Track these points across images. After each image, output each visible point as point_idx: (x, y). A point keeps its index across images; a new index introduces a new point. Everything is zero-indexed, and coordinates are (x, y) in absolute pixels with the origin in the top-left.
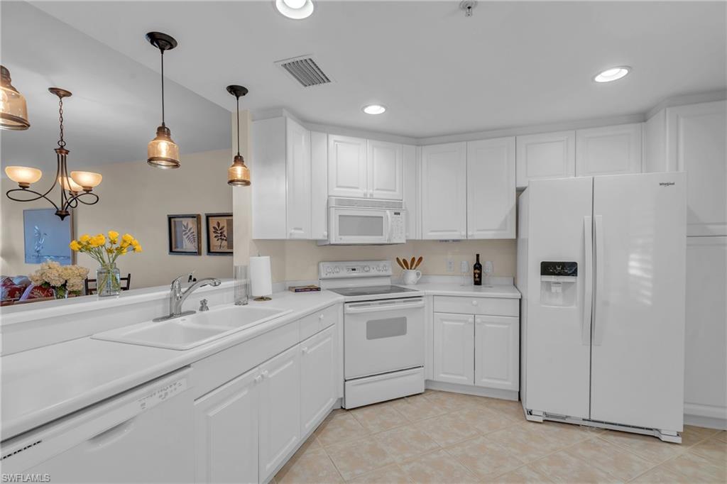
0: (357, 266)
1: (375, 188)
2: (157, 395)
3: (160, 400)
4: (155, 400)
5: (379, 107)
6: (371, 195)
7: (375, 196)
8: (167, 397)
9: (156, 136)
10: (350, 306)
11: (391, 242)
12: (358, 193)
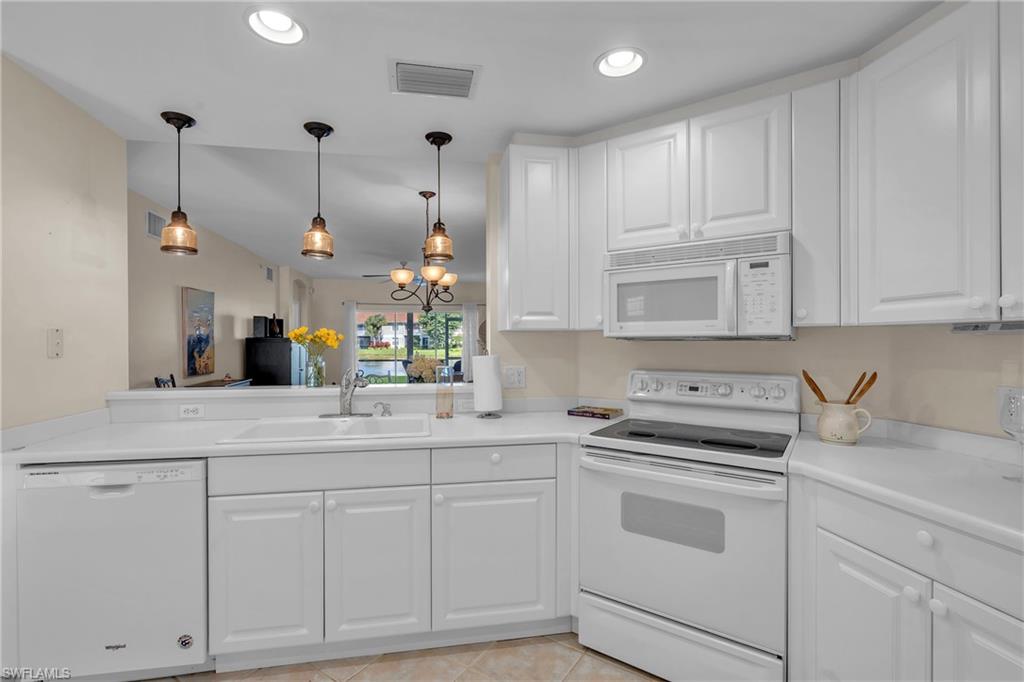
0: (703, 381)
1: (710, 217)
2: (155, 474)
3: (158, 479)
4: (152, 478)
5: (629, 55)
6: (699, 233)
7: (706, 235)
8: (166, 480)
9: (311, 227)
10: (589, 454)
11: (741, 334)
12: (669, 236)
